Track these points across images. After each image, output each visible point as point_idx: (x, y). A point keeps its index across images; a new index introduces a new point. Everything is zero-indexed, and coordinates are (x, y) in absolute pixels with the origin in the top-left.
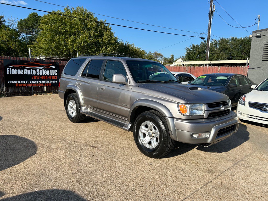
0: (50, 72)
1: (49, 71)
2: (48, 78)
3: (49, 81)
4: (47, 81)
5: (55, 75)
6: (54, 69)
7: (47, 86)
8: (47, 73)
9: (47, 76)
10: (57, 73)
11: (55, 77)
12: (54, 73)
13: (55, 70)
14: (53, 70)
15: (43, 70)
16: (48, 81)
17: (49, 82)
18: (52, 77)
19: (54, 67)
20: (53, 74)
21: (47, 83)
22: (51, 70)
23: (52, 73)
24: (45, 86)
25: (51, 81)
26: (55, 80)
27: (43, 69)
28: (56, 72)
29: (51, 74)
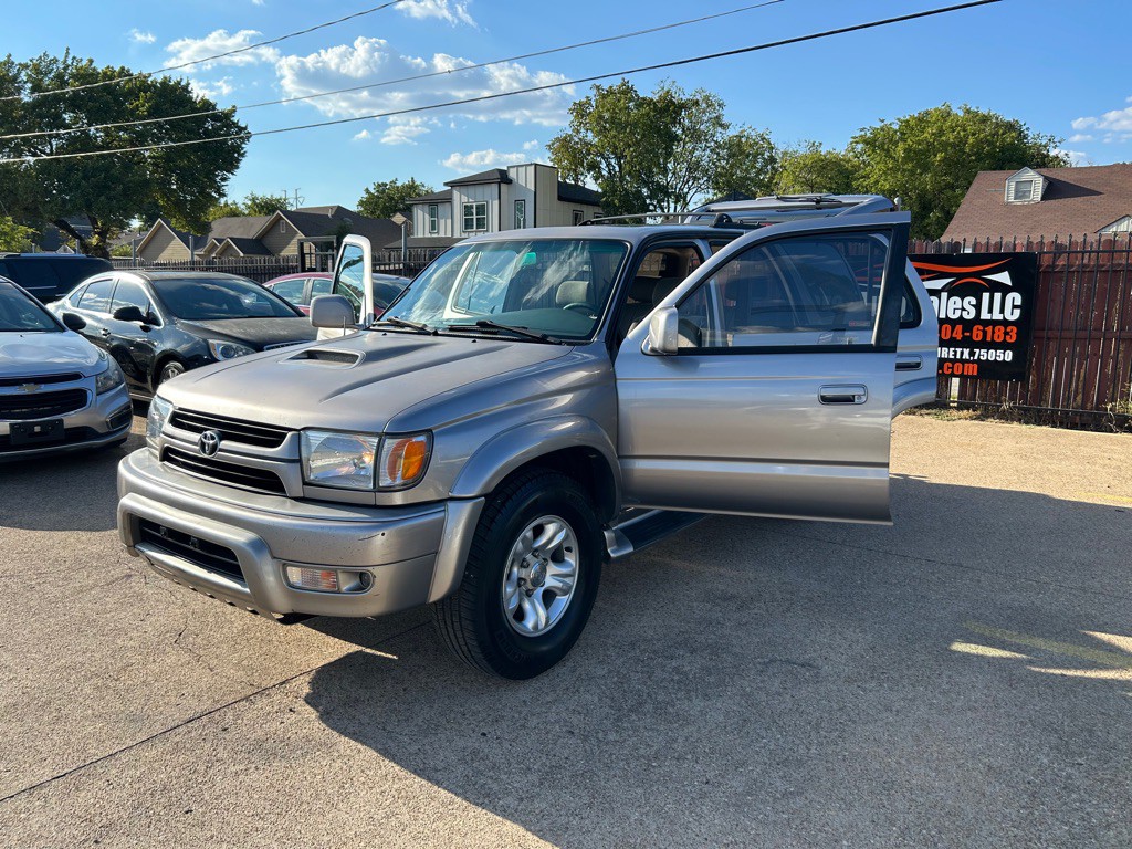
0: (978, 307)
1: (974, 301)
2: (964, 337)
3: (966, 352)
4: (959, 350)
5: (1005, 323)
6: (1005, 290)
7: (961, 376)
8: (963, 309)
9: (959, 328)
10: (1017, 313)
11: (1006, 333)
12: (1002, 311)
13: (1010, 296)
14: (998, 296)
15: (944, 295)
16: (962, 353)
17: (966, 355)
18: (989, 329)
19: (1004, 278)
20: (997, 316)
21: (954, 361)
22: (986, 296)
23: (990, 311)
24: (956, 376)
25: (977, 351)
26: (1004, 346)
27: (943, 289)
28: (1014, 307)
29: (985, 315)
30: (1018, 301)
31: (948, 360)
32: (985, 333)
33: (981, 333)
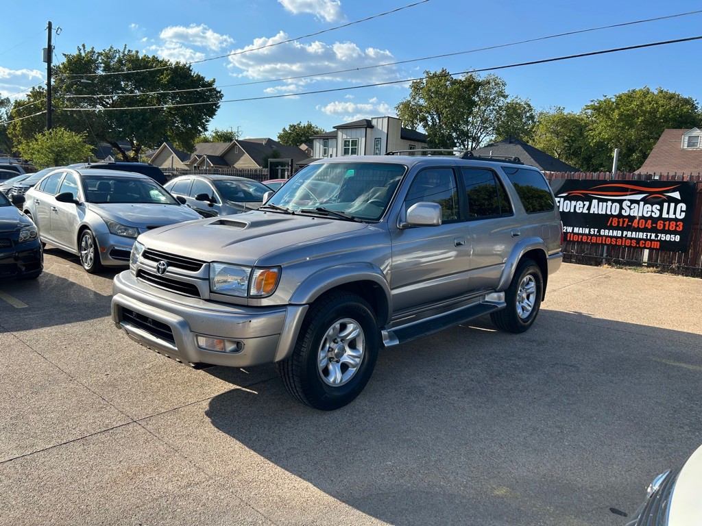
0: (661, 211)
1: (658, 207)
2: (652, 227)
3: (653, 235)
4: (649, 234)
5: (676, 220)
6: (676, 202)
7: (651, 249)
8: (652, 211)
9: (650, 222)
10: (683, 214)
11: (677, 226)
12: (675, 213)
13: (679, 206)
14: (672, 205)
15: (642, 203)
16: (651, 236)
17: (653, 237)
18: (667, 223)
19: (677, 195)
20: (673, 216)
21: (646, 240)
22: (666, 205)
23: (668, 213)
24: (647, 248)
25: (660, 235)
26: (675, 233)
27: (642, 200)
28: (682, 211)
29: (665, 215)
30: (684, 208)
31: (643, 239)
32: (664, 225)
33: (662, 225)
